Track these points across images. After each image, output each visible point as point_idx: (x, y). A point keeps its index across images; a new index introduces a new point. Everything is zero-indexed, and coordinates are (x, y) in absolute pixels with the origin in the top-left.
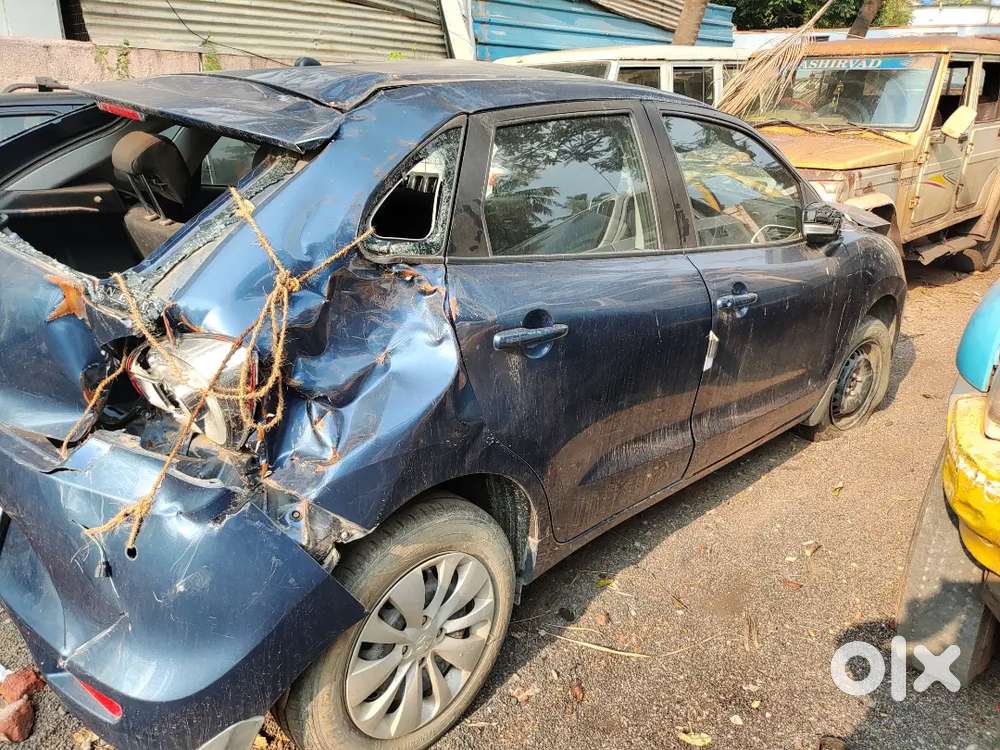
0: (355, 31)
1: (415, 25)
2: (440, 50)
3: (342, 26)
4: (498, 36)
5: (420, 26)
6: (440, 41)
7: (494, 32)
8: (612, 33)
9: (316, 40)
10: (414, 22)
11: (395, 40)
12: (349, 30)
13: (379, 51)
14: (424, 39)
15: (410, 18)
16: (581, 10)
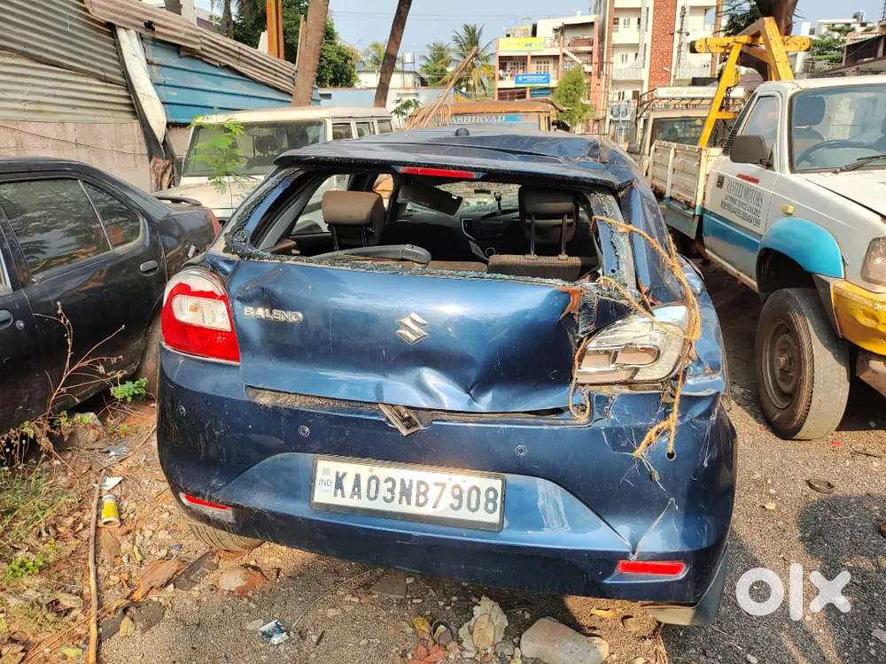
0: (58, 92)
1: (105, 87)
2: (128, 109)
3: (45, 87)
4: (172, 96)
5: (110, 88)
6: (127, 101)
7: (170, 93)
8: (249, 94)
9: (24, 101)
10: (104, 84)
11: (93, 101)
12: (50, 91)
13: (79, 111)
14: (114, 100)
15: (102, 81)
16: (224, 74)
